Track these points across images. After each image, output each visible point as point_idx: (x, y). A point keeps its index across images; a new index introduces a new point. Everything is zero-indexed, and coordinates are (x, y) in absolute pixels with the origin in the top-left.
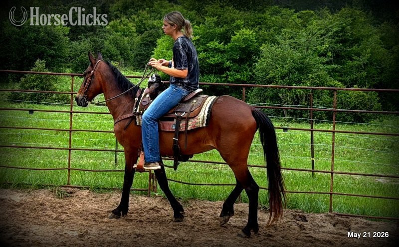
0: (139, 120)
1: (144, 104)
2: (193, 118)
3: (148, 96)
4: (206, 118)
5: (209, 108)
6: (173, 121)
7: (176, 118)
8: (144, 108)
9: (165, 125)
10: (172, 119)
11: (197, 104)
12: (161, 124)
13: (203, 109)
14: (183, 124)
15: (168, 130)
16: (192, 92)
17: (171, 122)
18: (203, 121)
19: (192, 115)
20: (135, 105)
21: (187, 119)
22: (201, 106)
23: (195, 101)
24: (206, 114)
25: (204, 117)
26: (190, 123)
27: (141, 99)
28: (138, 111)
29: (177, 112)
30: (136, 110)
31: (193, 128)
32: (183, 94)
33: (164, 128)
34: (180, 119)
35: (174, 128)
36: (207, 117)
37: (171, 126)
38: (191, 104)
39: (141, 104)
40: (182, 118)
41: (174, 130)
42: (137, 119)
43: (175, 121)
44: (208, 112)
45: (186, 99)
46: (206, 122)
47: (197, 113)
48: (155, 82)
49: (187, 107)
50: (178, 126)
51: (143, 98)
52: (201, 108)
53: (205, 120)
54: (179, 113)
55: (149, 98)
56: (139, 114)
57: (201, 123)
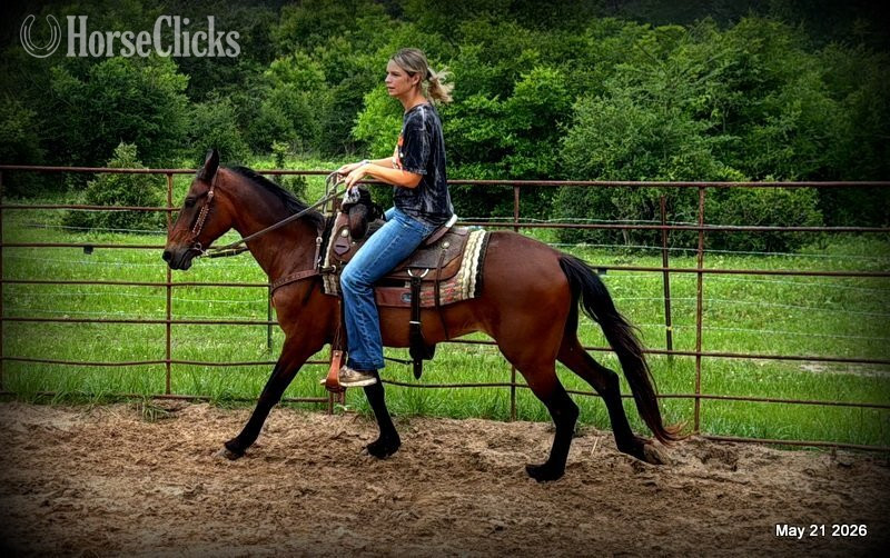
0: (330, 284)
1: (340, 251)
2: (447, 280)
3: (345, 232)
4: (474, 281)
5: (479, 260)
7: (409, 281)
8: (341, 259)
9: (386, 295)
10: (402, 284)
11: (451, 250)
13: (466, 262)
14: (427, 291)
15: (392, 304)
16: (440, 226)
17: (399, 289)
18: (469, 287)
19: (444, 273)
20: (317, 252)
21: (437, 283)
22: (461, 255)
23: (446, 244)
24: (475, 272)
25: (470, 278)
26: (442, 291)
27: (331, 239)
28: (326, 265)
29: (412, 269)
30: (322, 262)
32: (425, 233)
33: (385, 302)
34: (417, 284)
35: (408, 300)
36: (477, 278)
37: (403, 295)
38: (439, 252)
39: (333, 251)
40: (423, 281)
42: (326, 282)
43: (408, 286)
44: (478, 268)
45: (430, 242)
46: (474, 289)
47: (454, 270)
48: (359, 203)
49: (432, 259)
50: (415, 294)
51: (336, 238)
52: (462, 258)
53: (473, 286)
54: (417, 272)
55: (350, 238)
56: (329, 272)
57: (465, 291)
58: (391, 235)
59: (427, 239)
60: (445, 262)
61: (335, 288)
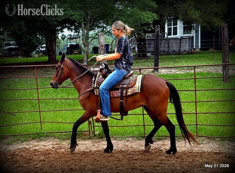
0: (96, 92)
1: (99, 81)
2: (132, 87)
3: (101, 76)
4: (140, 87)
5: (141, 81)
6: (119, 90)
7: (120, 88)
8: (99, 84)
9: (113, 93)
10: (118, 89)
11: (133, 79)
12: (111, 93)
13: (137, 82)
15: (115, 96)
16: (129, 72)
17: (118, 91)
18: (138, 88)
19: (130, 86)
21: (128, 88)
22: (136, 80)
23: (131, 78)
24: (140, 84)
25: (139, 86)
26: (129, 91)
28: (95, 86)
29: (121, 85)
30: (94, 86)
31: (132, 93)
32: (125, 74)
33: (113, 95)
34: (123, 89)
35: (120, 94)
36: (141, 86)
37: (117, 93)
38: (129, 80)
39: (97, 81)
40: (125, 88)
41: (120, 96)
42: (95, 91)
43: (120, 90)
44: (141, 83)
45: (126, 77)
46: (140, 89)
47: (134, 84)
48: (105, 68)
49: (127, 81)
50: (122, 93)
51: (98, 78)
52: (136, 81)
53: (140, 88)
54: (123, 85)
55: (102, 78)
56: (96, 88)
57: (137, 89)
59: (125, 76)
60: (130, 83)
61: (98, 93)
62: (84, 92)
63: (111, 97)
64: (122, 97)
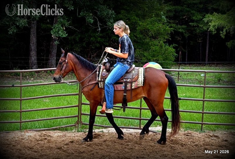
0: (101, 85)
1: (104, 75)
3: (104, 70)
4: (143, 81)
7: (124, 82)
8: (104, 78)
9: (118, 87)
10: (122, 83)
11: (135, 73)
12: (115, 86)
13: (140, 76)
14: (129, 86)
15: (119, 89)
17: (122, 85)
19: (134, 80)
21: (131, 83)
22: (138, 75)
23: (133, 72)
24: (143, 79)
26: (133, 85)
27: (101, 72)
29: (125, 79)
30: (99, 79)
31: (136, 87)
32: (128, 69)
33: (117, 88)
34: (126, 83)
35: (124, 88)
37: (121, 87)
38: (132, 74)
39: (101, 75)
40: (128, 82)
43: (124, 84)
45: (129, 71)
46: (143, 83)
47: (137, 79)
48: (107, 62)
49: (130, 76)
50: (126, 87)
55: (106, 72)
56: (101, 81)
57: (140, 84)
58: (119, 69)
60: (134, 77)
61: (102, 86)
62: (88, 85)
63: (115, 90)
64: (125, 90)
